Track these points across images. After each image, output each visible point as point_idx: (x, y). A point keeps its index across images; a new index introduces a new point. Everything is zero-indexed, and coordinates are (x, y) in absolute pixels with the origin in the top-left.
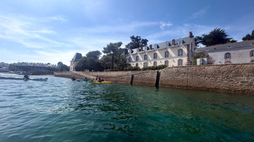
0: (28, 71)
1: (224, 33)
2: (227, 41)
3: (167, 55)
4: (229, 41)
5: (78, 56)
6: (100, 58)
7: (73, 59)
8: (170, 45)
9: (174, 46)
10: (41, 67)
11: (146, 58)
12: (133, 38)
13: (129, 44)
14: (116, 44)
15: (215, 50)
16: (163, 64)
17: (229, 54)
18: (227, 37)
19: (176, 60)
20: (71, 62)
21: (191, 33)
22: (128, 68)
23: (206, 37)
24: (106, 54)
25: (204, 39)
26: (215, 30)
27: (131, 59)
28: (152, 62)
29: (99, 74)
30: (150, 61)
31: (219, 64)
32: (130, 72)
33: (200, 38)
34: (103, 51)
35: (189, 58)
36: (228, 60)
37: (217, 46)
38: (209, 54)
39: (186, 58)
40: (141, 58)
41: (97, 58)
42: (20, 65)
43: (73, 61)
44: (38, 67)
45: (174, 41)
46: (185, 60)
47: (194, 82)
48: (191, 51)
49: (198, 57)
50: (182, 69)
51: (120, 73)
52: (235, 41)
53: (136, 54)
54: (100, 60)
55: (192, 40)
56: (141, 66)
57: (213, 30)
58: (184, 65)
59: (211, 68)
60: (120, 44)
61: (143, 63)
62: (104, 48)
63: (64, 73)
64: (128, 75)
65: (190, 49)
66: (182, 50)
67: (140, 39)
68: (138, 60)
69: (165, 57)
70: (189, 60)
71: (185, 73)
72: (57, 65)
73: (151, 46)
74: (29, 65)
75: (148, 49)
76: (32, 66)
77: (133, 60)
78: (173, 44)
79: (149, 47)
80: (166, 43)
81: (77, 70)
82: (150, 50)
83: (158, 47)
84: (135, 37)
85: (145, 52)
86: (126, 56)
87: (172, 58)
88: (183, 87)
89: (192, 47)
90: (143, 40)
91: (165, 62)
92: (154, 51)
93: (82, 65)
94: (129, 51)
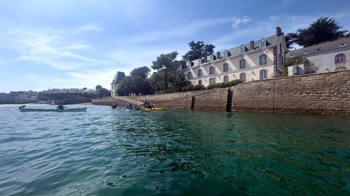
0: (63, 99)
1: (334, 25)
2: (340, 35)
3: (243, 65)
4: (343, 36)
5: (121, 75)
6: (149, 76)
7: (114, 81)
8: (246, 50)
9: (253, 50)
10: (76, 94)
11: (212, 71)
12: (192, 44)
13: (187, 54)
14: (168, 55)
15: (319, 52)
16: (238, 78)
17: (342, 55)
18: (339, 30)
19: (257, 71)
20: (112, 84)
21: (279, 30)
22: (187, 88)
23: (304, 33)
24: (156, 71)
25: (300, 36)
26: (319, 20)
27: (192, 74)
28: (222, 77)
29: (148, 98)
30: (219, 75)
31: (327, 72)
32: (190, 93)
33: (293, 36)
34: (152, 67)
35: (277, 67)
36: (341, 65)
37: (321, 45)
38: (309, 58)
39: (273, 67)
40: (205, 72)
41: (144, 76)
42: (51, 93)
43: (114, 83)
44: (72, 94)
45: (252, 43)
46: (271, 71)
47: (284, 101)
48: (281, 55)
49: (291, 65)
50: (265, 84)
51: (176, 95)
53: (198, 66)
54: (149, 80)
55: (281, 40)
56: (206, 84)
57: (316, 21)
58: (269, 78)
59: (310, 79)
60: (175, 55)
61: (208, 79)
62: (153, 63)
63: (103, 100)
64: (187, 97)
65: (278, 52)
66: (265, 56)
67: (203, 45)
68: (201, 75)
69: (241, 68)
70: (276, 70)
71: (269, 90)
72: (95, 89)
73: (219, 53)
74: (62, 92)
75: (215, 58)
76: (65, 92)
77: (194, 75)
78: (252, 48)
79: (216, 55)
80: (240, 47)
81: (119, 95)
82: (218, 60)
83: (229, 54)
84: (196, 43)
85: (210, 63)
86: (184, 71)
87: (250, 68)
88: (268, 109)
89: (281, 50)
90: (207, 46)
91: (241, 75)
92: (224, 60)
93: (126, 87)
94: (187, 64)
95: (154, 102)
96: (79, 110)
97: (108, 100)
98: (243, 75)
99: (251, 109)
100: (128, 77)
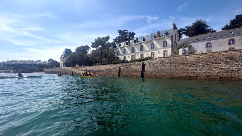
0: (20, 69)
1: (205, 25)
2: (208, 31)
3: (152, 47)
4: (210, 32)
5: (68, 52)
6: (89, 53)
7: (62, 55)
8: (155, 37)
9: (159, 38)
10: (31, 65)
11: (133, 50)
12: (120, 32)
13: (116, 38)
14: (103, 38)
15: (197, 40)
16: (150, 55)
17: (210, 43)
18: (208, 28)
19: (161, 51)
20: (61, 58)
21: (174, 25)
22: (116, 61)
23: (189, 28)
24: (95, 49)
25: (187, 30)
26: (197, 21)
27: (119, 52)
28: (139, 55)
29: (88, 68)
30: (137, 53)
31: (201, 53)
32: (117, 65)
33: (183, 30)
35: (173, 49)
37: (199, 37)
38: (191, 44)
39: (171, 49)
40: (128, 51)
41: (86, 53)
42: (10, 64)
43: (63, 57)
44: (28, 65)
45: (158, 33)
46: (169, 51)
47: (176, 71)
48: (175, 41)
49: (180, 48)
50: (165, 60)
51: (108, 67)
52: (215, 32)
53: (124, 47)
54: (90, 55)
55: (175, 32)
56: (129, 59)
57: (196, 21)
58: (169, 56)
60: (108, 38)
61: (130, 56)
62: (92, 43)
63: (54, 70)
64: (115, 68)
65: (174, 40)
66: (166, 42)
67: (127, 33)
68: (126, 53)
69: (151, 49)
70: (173, 51)
71: (168, 64)
72: (48, 62)
73: (137, 39)
74: (19, 63)
75: (135, 42)
76: (22, 63)
77: (121, 53)
78: (158, 36)
80: (151, 35)
81: (66, 66)
82: (137, 43)
83: (144, 40)
84: (123, 30)
85: (132, 45)
86: (114, 50)
87: (157, 49)
88: (167, 76)
89: (176, 38)
90: (130, 33)
91: (152, 53)
92: (140, 43)
93: (71, 60)
94: (116, 45)
95: (92, 71)
96: (36, 77)
97: (58, 69)
98: (152, 54)
99: (156, 76)
100: (74, 53)
